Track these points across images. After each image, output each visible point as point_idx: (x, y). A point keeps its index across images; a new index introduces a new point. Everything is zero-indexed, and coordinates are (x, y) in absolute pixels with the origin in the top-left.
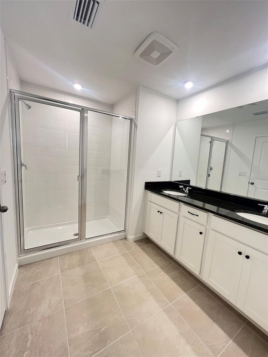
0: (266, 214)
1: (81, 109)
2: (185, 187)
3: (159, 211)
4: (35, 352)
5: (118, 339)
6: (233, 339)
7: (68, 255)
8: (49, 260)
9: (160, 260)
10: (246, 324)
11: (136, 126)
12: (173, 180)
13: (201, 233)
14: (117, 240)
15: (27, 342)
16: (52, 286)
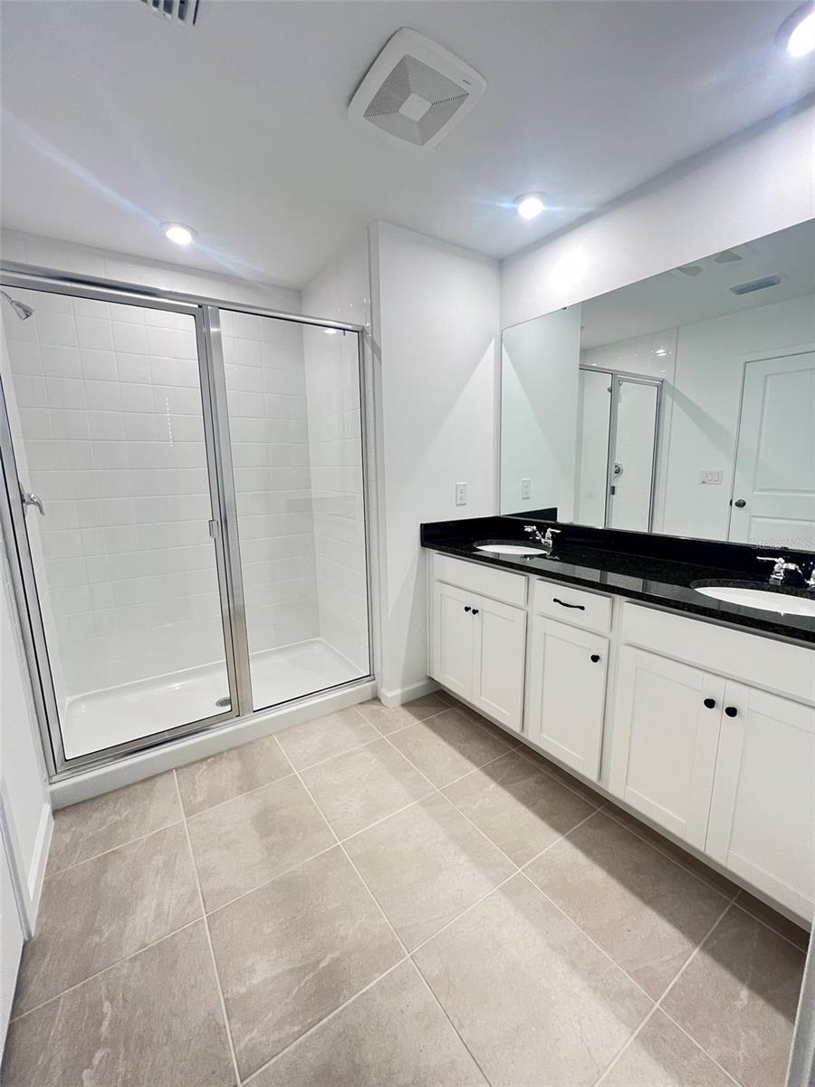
0: (779, 584)
1: (197, 306)
2: (542, 528)
3: (469, 608)
4: (127, 1050)
5: (372, 984)
6: (701, 944)
7: (205, 763)
8: (147, 785)
9: (484, 751)
10: (736, 902)
11: (377, 350)
12: (505, 511)
13: (595, 659)
14: (350, 707)
15: (100, 1024)
16: (162, 857)
